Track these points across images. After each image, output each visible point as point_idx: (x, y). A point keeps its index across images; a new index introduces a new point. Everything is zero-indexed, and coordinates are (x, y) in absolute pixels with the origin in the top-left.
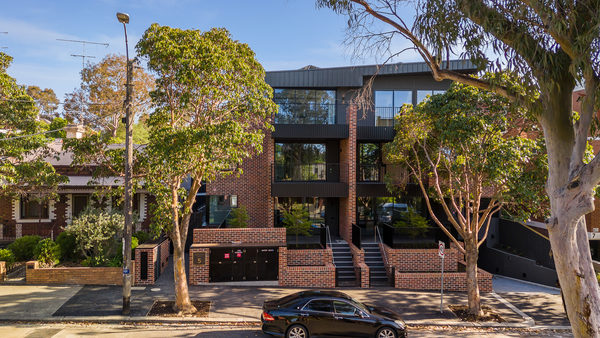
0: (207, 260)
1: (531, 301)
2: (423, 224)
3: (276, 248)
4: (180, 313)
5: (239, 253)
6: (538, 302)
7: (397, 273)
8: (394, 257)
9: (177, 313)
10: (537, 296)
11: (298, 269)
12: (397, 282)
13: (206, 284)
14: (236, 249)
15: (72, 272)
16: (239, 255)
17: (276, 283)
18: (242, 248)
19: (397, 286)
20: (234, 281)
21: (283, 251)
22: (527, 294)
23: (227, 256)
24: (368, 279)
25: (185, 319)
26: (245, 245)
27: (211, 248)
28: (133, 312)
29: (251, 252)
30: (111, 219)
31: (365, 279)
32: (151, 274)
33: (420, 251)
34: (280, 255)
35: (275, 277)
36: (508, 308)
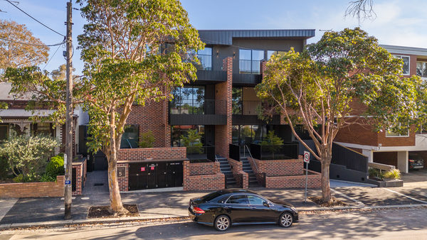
0: (127, 173)
1: (353, 192)
2: (280, 142)
3: (181, 162)
4: (116, 214)
5: (152, 167)
6: (357, 192)
7: (267, 177)
8: (263, 166)
9: (113, 214)
10: (354, 189)
11: (198, 177)
12: (267, 183)
13: (126, 192)
14: (150, 163)
15: (6, 188)
16: (153, 168)
17: (181, 189)
18: (155, 163)
19: (267, 186)
20: (149, 188)
21: (187, 164)
22: (348, 188)
23: (143, 169)
24: (247, 182)
25: (121, 219)
26: (155, 160)
27: (130, 164)
28: (74, 217)
29: (162, 165)
30: (40, 142)
31: (246, 182)
32: (79, 186)
33: (280, 161)
34: (185, 167)
35: (180, 184)
36: (343, 197)
